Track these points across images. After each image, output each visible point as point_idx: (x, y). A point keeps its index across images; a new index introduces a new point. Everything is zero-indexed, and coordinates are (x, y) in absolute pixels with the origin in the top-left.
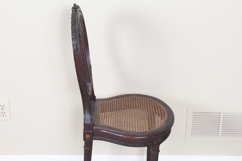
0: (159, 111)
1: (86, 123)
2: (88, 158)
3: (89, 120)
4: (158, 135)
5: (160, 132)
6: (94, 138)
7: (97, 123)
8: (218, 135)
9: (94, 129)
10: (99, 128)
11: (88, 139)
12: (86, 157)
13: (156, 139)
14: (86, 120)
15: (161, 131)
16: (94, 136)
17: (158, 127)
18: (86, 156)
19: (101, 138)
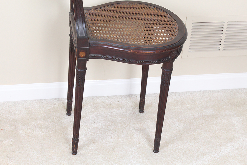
0: (165, 19)
1: (80, 36)
2: (81, 83)
3: (84, 33)
4: (175, 48)
5: (176, 44)
6: (90, 56)
7: (93, 36)
8: (219, 49)
9: (91, 44)
10: (98, 42)
11: (83, 57)
12: (79, 82)
13: (171, 53)
14: (79, 32)
15: (178, 43)
16: (90, 54)
17: (171, 38)
18: (79, 80)
19: (99, 55)
